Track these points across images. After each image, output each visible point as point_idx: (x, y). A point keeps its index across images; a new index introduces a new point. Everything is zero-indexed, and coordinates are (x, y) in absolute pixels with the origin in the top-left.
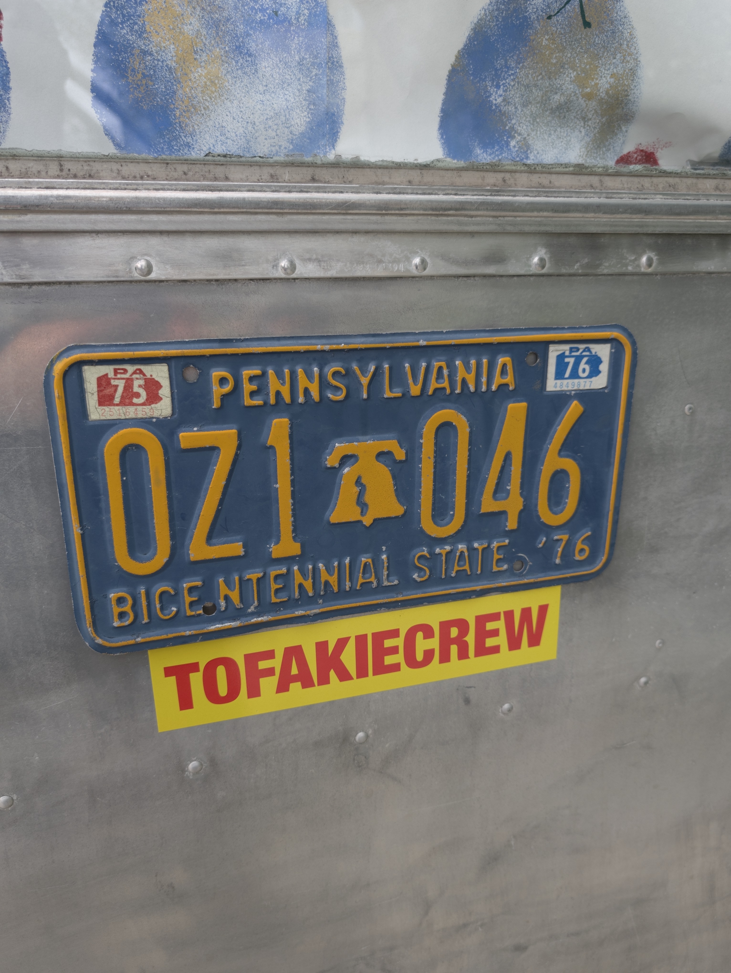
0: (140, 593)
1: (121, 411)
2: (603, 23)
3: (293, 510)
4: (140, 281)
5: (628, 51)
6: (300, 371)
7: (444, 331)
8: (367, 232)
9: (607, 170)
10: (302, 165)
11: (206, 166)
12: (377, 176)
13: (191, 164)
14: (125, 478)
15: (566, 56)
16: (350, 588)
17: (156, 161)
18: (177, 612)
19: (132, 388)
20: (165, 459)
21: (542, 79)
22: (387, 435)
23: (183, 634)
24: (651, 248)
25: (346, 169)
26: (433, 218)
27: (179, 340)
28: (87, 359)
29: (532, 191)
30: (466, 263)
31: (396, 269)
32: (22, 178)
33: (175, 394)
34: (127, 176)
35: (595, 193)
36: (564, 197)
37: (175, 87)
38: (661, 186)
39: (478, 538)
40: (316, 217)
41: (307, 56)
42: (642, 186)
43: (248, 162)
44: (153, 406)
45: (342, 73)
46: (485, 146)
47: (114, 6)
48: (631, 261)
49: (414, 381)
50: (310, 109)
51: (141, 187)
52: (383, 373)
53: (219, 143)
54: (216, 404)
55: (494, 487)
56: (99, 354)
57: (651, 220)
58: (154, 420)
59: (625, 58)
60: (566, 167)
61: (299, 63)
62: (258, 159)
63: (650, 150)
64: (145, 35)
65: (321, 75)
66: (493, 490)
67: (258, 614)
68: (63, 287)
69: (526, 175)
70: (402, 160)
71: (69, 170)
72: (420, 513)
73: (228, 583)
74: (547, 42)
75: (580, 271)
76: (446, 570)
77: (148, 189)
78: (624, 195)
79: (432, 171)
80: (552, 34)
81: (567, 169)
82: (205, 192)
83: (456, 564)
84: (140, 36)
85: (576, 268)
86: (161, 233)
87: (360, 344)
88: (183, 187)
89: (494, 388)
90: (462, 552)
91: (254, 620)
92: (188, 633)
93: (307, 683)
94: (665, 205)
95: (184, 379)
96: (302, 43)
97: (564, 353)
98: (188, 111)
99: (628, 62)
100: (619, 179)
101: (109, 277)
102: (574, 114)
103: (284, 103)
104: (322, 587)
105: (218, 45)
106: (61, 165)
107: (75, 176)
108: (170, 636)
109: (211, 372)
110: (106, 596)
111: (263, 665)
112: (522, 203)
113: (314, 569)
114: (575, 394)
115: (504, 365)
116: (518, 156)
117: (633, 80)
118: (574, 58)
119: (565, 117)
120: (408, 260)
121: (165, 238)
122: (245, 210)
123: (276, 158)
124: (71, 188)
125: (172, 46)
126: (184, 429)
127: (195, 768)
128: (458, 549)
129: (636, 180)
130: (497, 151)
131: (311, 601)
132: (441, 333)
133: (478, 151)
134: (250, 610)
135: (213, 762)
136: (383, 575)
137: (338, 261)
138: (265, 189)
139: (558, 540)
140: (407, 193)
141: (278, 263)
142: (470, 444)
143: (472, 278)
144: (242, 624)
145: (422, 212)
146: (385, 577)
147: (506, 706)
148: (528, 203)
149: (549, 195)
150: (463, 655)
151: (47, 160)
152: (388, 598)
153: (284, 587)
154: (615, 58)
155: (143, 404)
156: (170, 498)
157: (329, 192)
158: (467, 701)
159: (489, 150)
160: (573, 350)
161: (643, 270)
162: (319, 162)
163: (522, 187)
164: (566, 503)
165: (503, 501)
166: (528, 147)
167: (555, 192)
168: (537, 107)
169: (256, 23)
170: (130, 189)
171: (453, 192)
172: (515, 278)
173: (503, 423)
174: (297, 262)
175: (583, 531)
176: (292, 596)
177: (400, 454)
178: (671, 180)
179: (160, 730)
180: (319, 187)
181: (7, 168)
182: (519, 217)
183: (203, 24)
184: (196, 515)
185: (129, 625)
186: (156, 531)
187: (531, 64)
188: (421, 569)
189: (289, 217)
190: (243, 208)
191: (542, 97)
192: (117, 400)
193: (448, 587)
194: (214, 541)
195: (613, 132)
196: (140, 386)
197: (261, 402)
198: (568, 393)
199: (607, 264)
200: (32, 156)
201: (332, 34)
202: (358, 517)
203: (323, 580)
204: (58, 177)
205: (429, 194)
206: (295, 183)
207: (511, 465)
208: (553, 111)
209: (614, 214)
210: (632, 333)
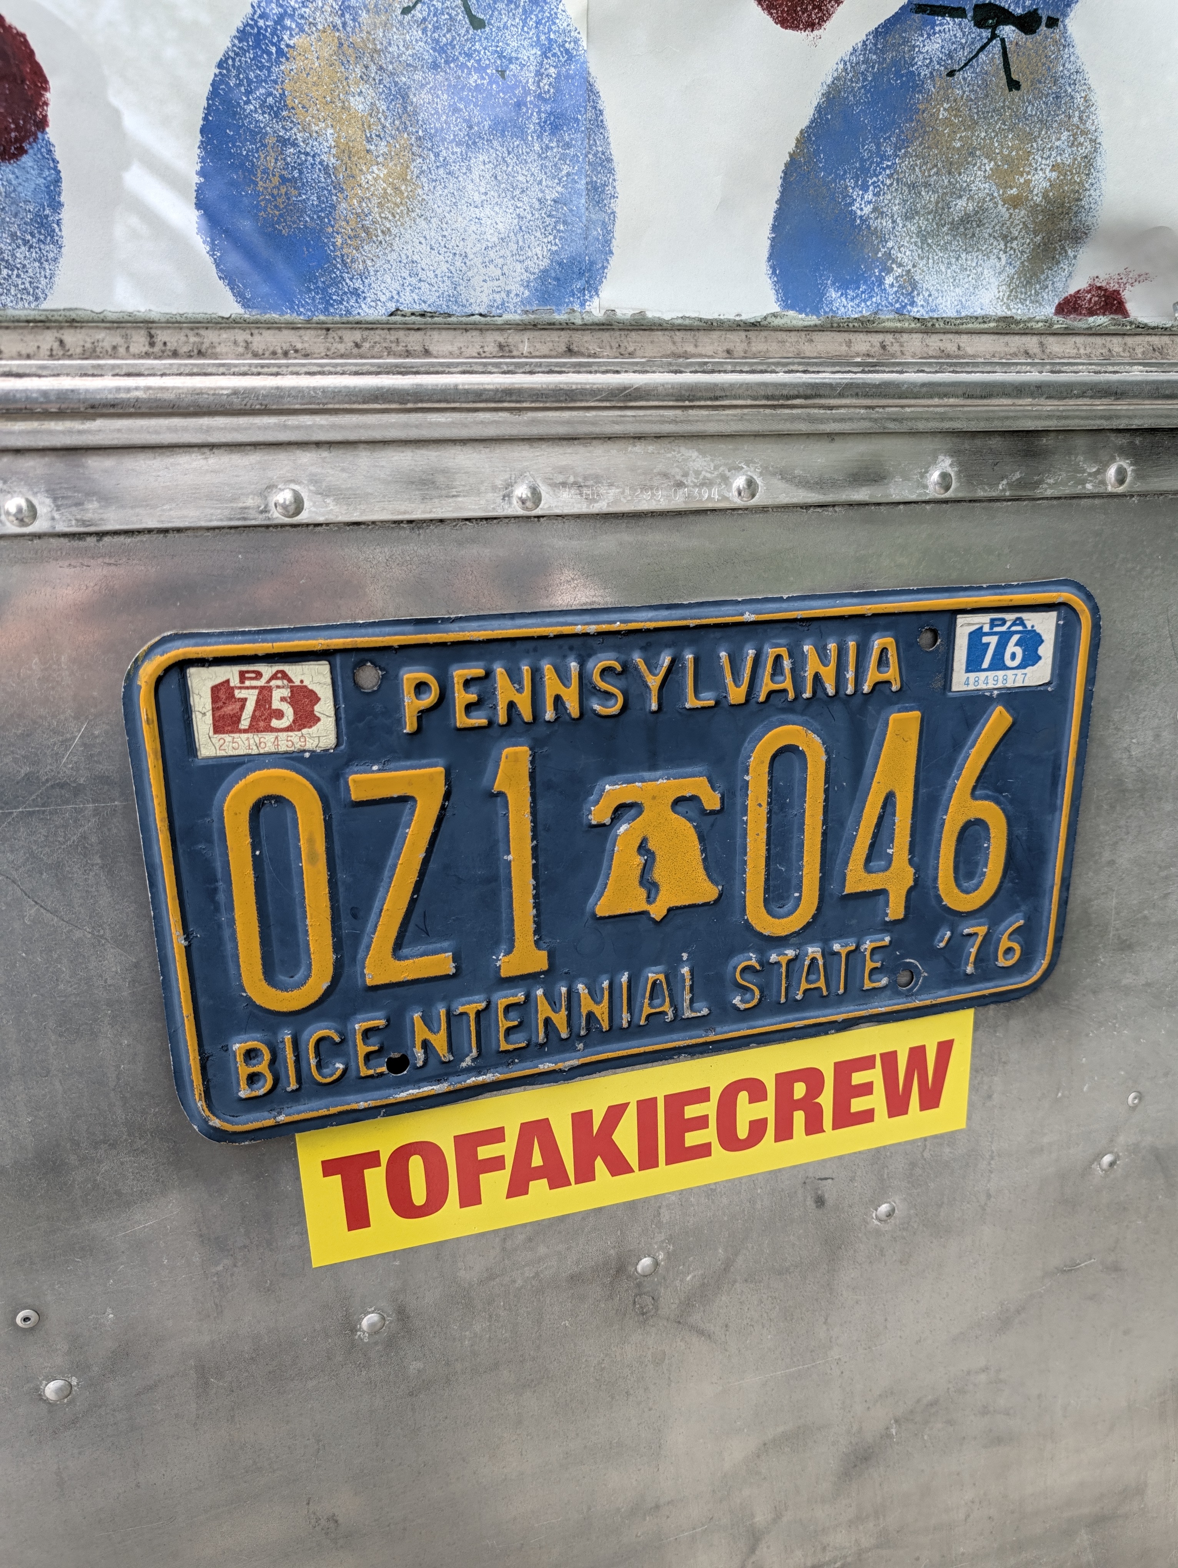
0: (283, 1042)
1: (252, 741)
2: (1040, 82)
3: (535, 897)
4: (283, 526)
5: (1082, 126)
6: (548, 669)
7: (785, 597)
8: (658, 437)
9: (1051, 325)
10: (551, 326)
11: (392, 332)
12: (674, 343)
13: (367, 329)
14: (258, 853)
15: (978, 136)
16: (629, 1023)
17: (309, 325)
18: (345, 1071)
19: (270, 703)
20: (325, 819)
21: (937, 173)
22: (689, 770)
23: (355, 1106)
24: (1123, 452)
25: (622, 333)
26: (768, 411)
27: (348, 622)
28: (195, 656)
29: (930, 364)
30: (820, 484)
31: (706, 496)
32: (86, 359)
33: (342, 711)
34: (260, 352)
35: (1032, 364)
36: (983, 372)
37: (334, 198)
38: (1139, 351)
39: (840, 935)
40: (575, 413)
41: (554, 144)
42: (1110, 351)
43: (461, 323)
44: (304, 731)
45: (611, 171)
46: (844, 286)
47: (233, 66)
48: (1090, 474)
49: (734, 681)
50: (559, 231)
51: (284, 370)
52: (684, 667)
53: (408, 289)
54: (410, 726)
55: (867, 851)
56: (215, 647)
57: (1125, 407)
58: (307, 755)
59: (1076, 139)
60: (984, 322)
61: (540, 156)
62: (477, 318)
63: (1113, 286)
64: (285, 113)
65: (576, 174)
66: (864, 856)
67: (477, 1070)
68: (154, 536)
69: (920, 336)
70: (716, 316)
71: (165, 344)
72: (745, 897)
73: (427, 1021)
74: (946, 114)
75: (1008, 494)
76: (787, 989)
77: (297, 374)
78: (1081, 367)
79: (764, 334)
80: (955, 101)
81: (986, 326)
82: (391, 376)
83: (803, 979)
84: (277, 115)
85: (1002, 488)
86: (318, 444)
87: (645, 621)
88: (354, 369)
89: (866, 688)
90: (814, 960)
91: (472, 1081)
92: (362, 1105)
93: (558, 1179)
94: (1148, 383)
95: (357, 686)
96: (545, 122)
97: (981, 628)
98: (356, 237)
99: (1081, 144)
100: (1071, 340)
101: (231, 519)
102: (990, 231)
103: (516, 221)
104: (583, 1023)
105: (406, 128)
106: (151, 336)
107: (175, 354)
108: (333, 1110)
109: (401, 673)
110: (226, 1049)
111: (485, 1152)
112: (914, 384)
113: (569, 992)
114: (998, 695)
115: (884, 651)
116: (897, 301)
117: (1088, 175)
118: (991, 138)
119: (974, 235)
120: (725, 480)
121: (325, 454)
122: (457, 405)
123: (507, 317)
124: (169, 375)
125: (330, 131)
126: (356, 769)
127: (372, 1325)
128: (807, 955)
129: (1099, 340)
130: (863, 292)
131: (566, 1045)
132: (781, 599)
133: (833, 294)
134: (464, 1065)
135: (402, 1314)
136: (683, 1000)
137: (611, 485)
138: (490, 368)
139: (970, 935)
140: (725, 372)
141: (512, 492)
142: (827, 781)
143: (831, 509)
144: (452, 1088)
145: (749, 402)
146: (686, 1004)
147: (884, 1208)
148: (924, 385)
149: (958, 369)
150: (814, 1126)
151: (128, 328)
152: (691, 1038)
153: (521, 1024)
154: (1059, 139)
155: (288, 729)
156: (332, 883)
157: (596, 372)
158: (820, 1202)
159: (850, 292)
160: (996, 623)
161: (1110, 489)
162: (578, 321)
163: (913, 357)
164: (984, 874)
165: (881, 874)
166: (914, 285)
167: (967, 364)
168: (928, 220)
169: (470, 90)
170: (267, 374)
171: (801, 368)
172: (901, 507)
173: (881, 745)
174: (543, 489)
175: (1012, 919)
176: (534, 1039)
177: (712, 801)
178: (1156, 340)
179: (315, 1264)
180: (580, 365)
181: (61, 342)
182: (909, 406)
183: (381, 94)
184: (375, 910)
185: (265, 1095)
186: (310, 938)
187: (920, 149)
188: (746, 989)
189: (531, 415)
190: (454, 402)
191: (937, 203)
192: (245, 723)
193: (790, 1017)
194: (405, 951)
195: (1053, 258)
196: (283, 699)
197: (484, 722)
198: (987, 694)
199: (1052, 481)
200: (103, 321)
201: (595, 108)
202: (644, 907)
203: (584, 1012)
204: (147, 355)
205: (762, 372)
206: (540, 357)
207: (894, 814)
208: (954, 226)
209: (1065, 398)
210: (1092, 592)
